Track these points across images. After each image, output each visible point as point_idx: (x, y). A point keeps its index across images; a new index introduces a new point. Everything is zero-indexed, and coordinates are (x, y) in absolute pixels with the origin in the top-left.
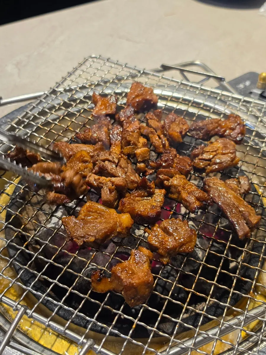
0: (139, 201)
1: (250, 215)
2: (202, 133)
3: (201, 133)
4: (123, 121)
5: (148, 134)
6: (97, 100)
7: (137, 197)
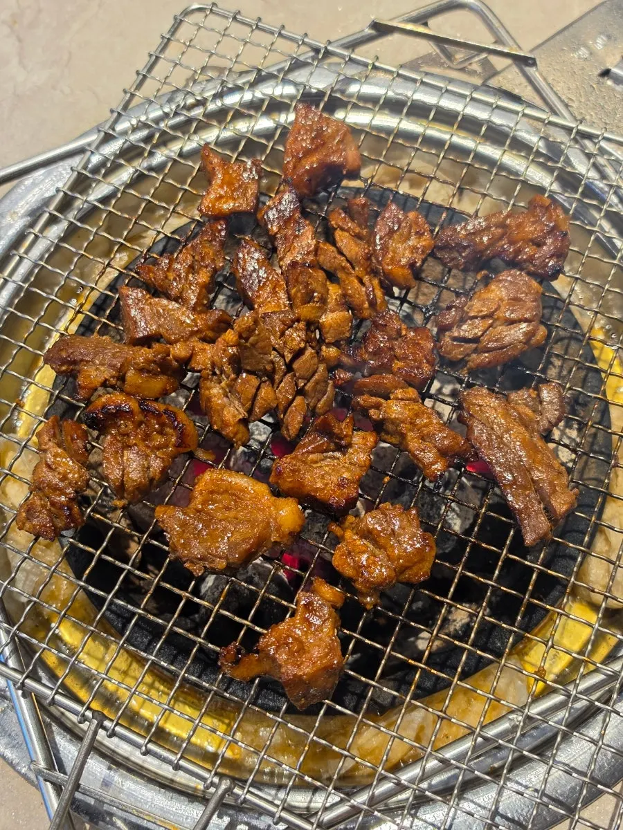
0: (316, 462)
1: (554, 491)
2: (463, 257)
3: (461, 255)
4: (276, 233)
5: (336, 269)
6: (214, 169)
7: (312, 453)
